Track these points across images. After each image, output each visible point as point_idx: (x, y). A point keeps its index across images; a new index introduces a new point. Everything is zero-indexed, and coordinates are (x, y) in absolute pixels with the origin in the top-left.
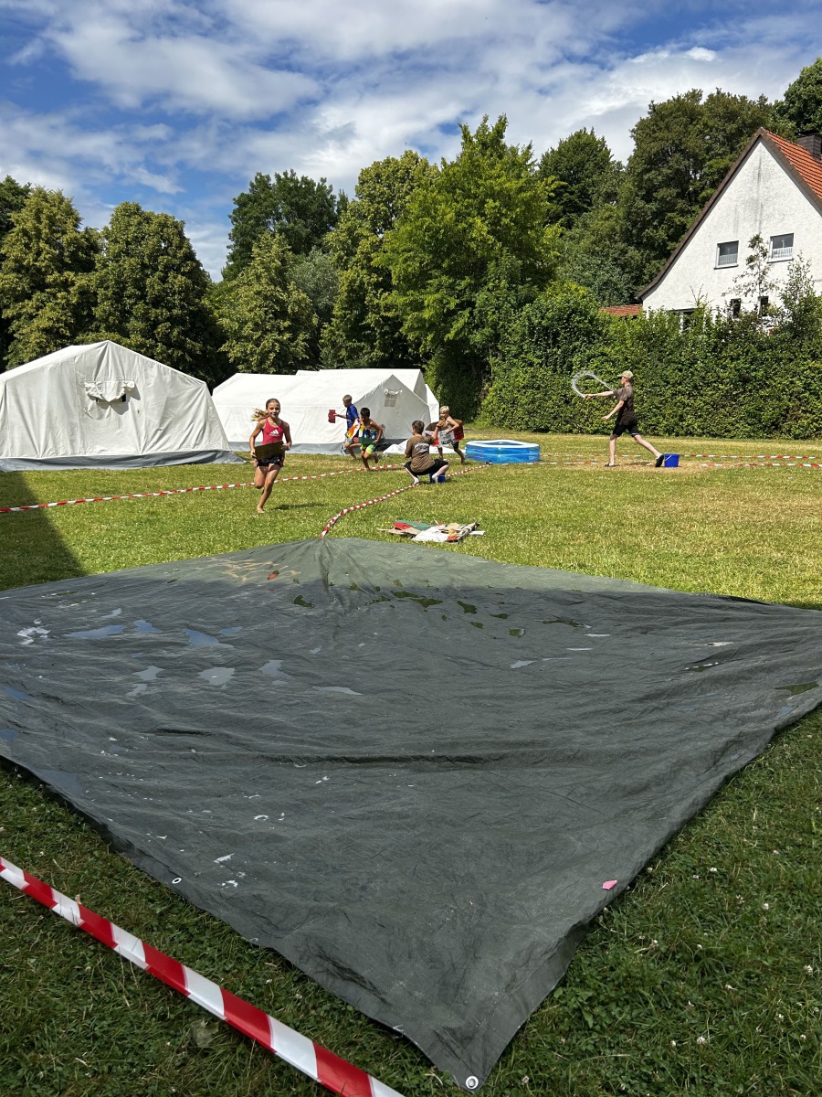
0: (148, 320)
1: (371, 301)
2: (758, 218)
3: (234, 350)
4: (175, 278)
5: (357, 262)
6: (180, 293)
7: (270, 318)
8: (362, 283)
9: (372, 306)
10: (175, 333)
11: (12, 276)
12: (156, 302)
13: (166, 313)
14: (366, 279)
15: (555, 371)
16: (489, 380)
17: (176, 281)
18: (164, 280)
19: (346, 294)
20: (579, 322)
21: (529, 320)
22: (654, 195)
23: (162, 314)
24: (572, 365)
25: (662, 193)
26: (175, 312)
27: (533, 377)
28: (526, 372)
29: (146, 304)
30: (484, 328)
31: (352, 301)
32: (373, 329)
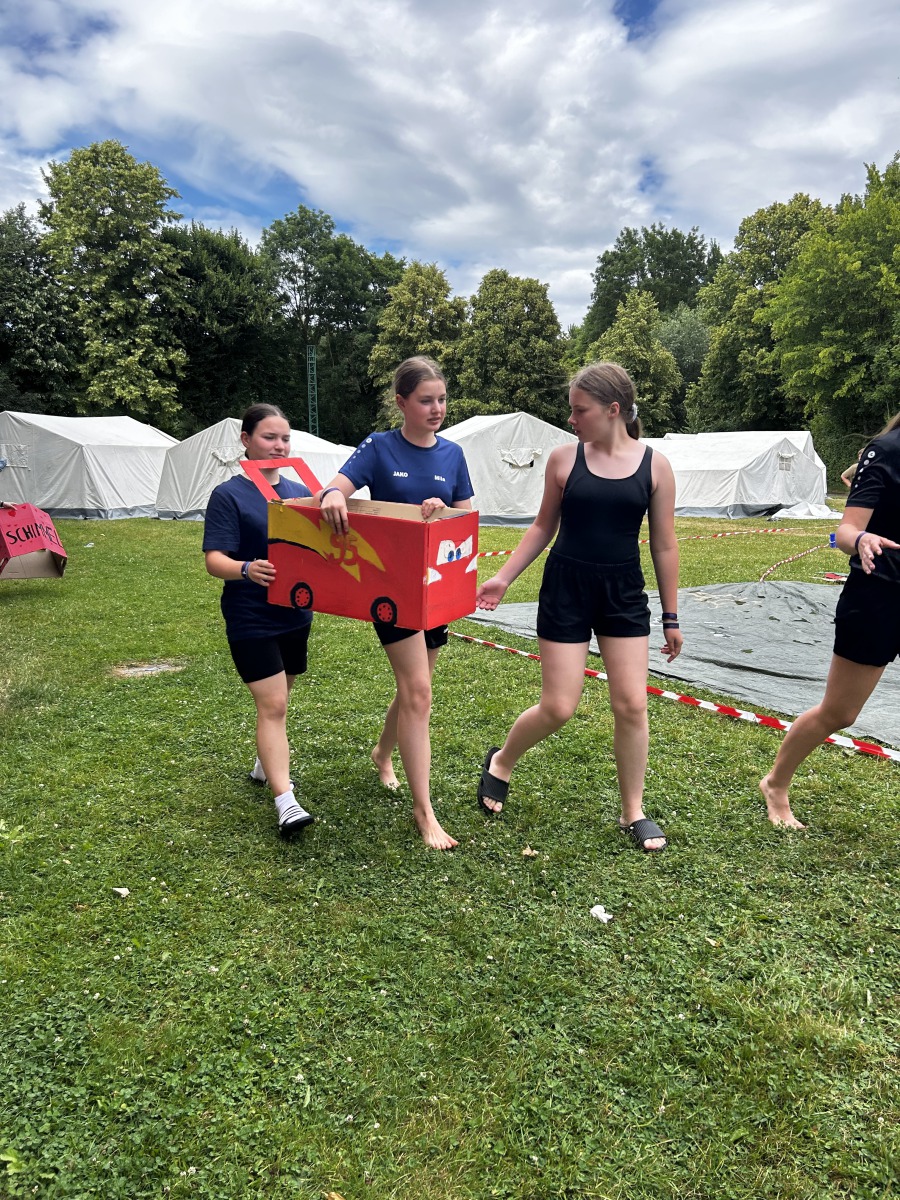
0: (508, 385)
1: (745, 358)
4: (536, 342)
5: (731, 317)
6: (541, 356)
8: (736, 339)
9: (747, 363)
10: (533, 397)
11: (386, 347)
12: (516, 369)
13: (525, 378)
14: (741, 334)
17: (537, 346)
18: (525, 344)
19: (717, 351)
23: (521, 379)
26: (535, 376)
29: (507, 370)
30: (882, 384)
31: (724, 359)
32: (746, 388)
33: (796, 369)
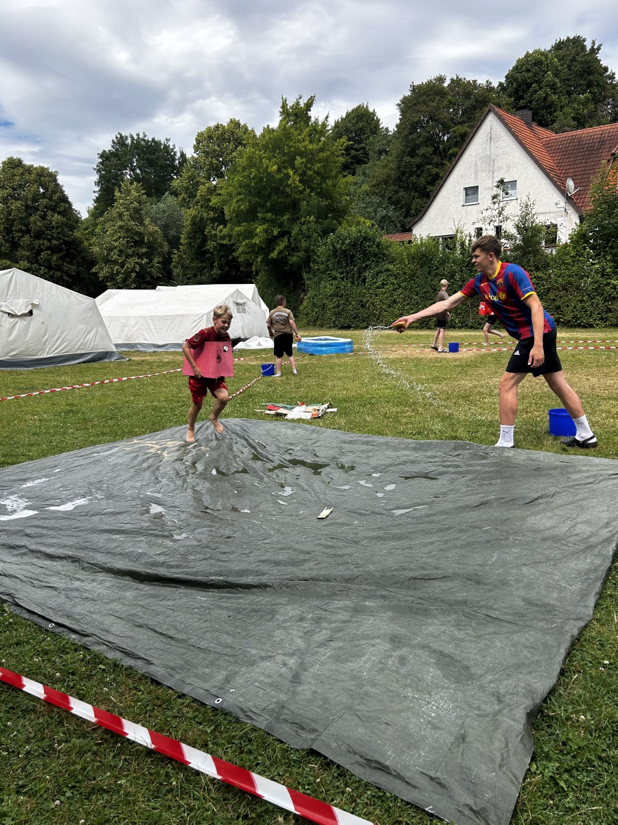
0: (33, 248)
1: (210, 232)
2: (491, 169)
3: (103, 271)
4: (53, 216)
5: (197, 202)
6: (58, 227)
7: (132, 246)
8: (202, 219)
9: (211, 236)
10: (55, 258)
12: (38, 235)
13: (47, 243)
14: (205, 215)
15: (353, 283)
16: (304, 291)
17: (54, 219)
18: (44, 217)
19: (190, 227)
20: (369, 246)
21: (333, 245)
22: (417, 152)
23: (43, 244)
24: (365, 279)
25: (422, 151)
26: (54, 242)
27: (337, 288)
28: (332, 284)
29: (31, 237)
30: (298, 251)
31: (195, 232)
32: (212, 253)
33: (244, 240)
